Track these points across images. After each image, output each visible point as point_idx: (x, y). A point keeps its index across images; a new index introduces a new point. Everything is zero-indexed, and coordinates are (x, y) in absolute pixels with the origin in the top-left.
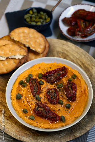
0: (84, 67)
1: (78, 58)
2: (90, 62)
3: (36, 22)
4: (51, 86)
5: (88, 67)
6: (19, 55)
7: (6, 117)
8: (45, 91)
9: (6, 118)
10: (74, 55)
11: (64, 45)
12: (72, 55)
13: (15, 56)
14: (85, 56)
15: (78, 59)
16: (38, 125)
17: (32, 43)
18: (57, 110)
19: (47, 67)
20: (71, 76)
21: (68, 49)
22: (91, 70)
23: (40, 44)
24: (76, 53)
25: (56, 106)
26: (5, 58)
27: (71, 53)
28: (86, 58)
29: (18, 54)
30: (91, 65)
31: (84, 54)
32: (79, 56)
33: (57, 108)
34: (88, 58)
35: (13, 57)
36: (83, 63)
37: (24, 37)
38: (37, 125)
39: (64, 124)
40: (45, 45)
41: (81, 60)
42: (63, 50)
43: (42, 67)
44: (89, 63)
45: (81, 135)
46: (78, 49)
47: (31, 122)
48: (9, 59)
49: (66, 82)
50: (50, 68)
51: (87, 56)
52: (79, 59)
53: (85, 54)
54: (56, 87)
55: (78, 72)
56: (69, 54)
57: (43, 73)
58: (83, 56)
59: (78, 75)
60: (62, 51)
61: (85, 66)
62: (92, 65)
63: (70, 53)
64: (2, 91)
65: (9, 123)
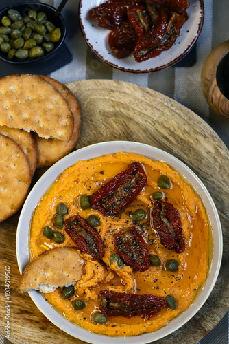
0: (177, 141)
1: (155, 119)
2: (189, 124)
3: (29, 50)
4: (118, 223)
5: (186, 137)
7: (37, 322)
8: (111, 241)
9: (38, 325)
10: (145, 112)
11: (113, 91)
12: (140, 114)
14: (173, 111)
15: (158, 122)
16: (119, 333)
17: (37, 118)
18: (152, 281)
19: (93, 172)
20: (156, 184)
21: (125, 100)
22: (194, 146)
23: (58, 116)
24: (149, 108)
25: (147, 275)
27: (137, 108)
28: (177, 116)
30: (192, 133)
31: (168, 107)
32: (157, 114)
33: (149, 277)
34: (180, 115)
36: (172, 129)
37: (14, 107)
38: (116, 332)
39: (174, 313)
40: (69, 113)
41: (165, 124)
42: (114, 107)
43: (82, 179)
44: (187, 128)
45: (216, 323)
46: (151, 95)
47: (100, 329)
49: (149, 202)
50: (102, 173)
51: (177, 111)
52: (160, 120)
54: (130, 224)
55: (171, 167)
56: (131, 114)
57: (89, 193)
58: (167, 111)
59: (171, 174)
60: (112, 109)
61: (178, 136)
62: (195, 132)
63: (134, 109)
64: (5, 258)
65: (49, 337)
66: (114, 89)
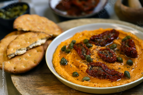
6: (40, 40)
13: (36, 42)
26: (24, 49)
29: (38, 39)
35: (34, 45)
48: (31, 49)
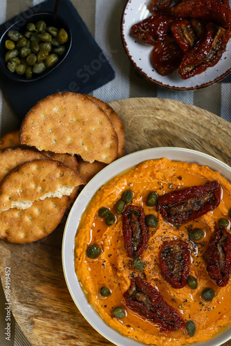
1: (202, 137)
10: (191, 130)
11: (158, 109)
12: (186, 132)
14: (220, 128)
15: (204, 140)
21: (171, 119)
24: (195, 126)
27: (182, 127)
28: (224, 134)
32: (204, 131)
34: (227, 133)
36: (219, 148)
41: (212, 142)
42: (159, 126)
46: (197, 113)
51: (224, 129)
52: (207, 139)
53: (216, 123)
56: (177, 133)
58: (214, 129)
60: (157, 128)
61: (226, 155)
63: (179, 128)
66: (158, 107)
